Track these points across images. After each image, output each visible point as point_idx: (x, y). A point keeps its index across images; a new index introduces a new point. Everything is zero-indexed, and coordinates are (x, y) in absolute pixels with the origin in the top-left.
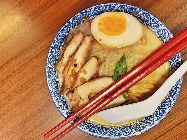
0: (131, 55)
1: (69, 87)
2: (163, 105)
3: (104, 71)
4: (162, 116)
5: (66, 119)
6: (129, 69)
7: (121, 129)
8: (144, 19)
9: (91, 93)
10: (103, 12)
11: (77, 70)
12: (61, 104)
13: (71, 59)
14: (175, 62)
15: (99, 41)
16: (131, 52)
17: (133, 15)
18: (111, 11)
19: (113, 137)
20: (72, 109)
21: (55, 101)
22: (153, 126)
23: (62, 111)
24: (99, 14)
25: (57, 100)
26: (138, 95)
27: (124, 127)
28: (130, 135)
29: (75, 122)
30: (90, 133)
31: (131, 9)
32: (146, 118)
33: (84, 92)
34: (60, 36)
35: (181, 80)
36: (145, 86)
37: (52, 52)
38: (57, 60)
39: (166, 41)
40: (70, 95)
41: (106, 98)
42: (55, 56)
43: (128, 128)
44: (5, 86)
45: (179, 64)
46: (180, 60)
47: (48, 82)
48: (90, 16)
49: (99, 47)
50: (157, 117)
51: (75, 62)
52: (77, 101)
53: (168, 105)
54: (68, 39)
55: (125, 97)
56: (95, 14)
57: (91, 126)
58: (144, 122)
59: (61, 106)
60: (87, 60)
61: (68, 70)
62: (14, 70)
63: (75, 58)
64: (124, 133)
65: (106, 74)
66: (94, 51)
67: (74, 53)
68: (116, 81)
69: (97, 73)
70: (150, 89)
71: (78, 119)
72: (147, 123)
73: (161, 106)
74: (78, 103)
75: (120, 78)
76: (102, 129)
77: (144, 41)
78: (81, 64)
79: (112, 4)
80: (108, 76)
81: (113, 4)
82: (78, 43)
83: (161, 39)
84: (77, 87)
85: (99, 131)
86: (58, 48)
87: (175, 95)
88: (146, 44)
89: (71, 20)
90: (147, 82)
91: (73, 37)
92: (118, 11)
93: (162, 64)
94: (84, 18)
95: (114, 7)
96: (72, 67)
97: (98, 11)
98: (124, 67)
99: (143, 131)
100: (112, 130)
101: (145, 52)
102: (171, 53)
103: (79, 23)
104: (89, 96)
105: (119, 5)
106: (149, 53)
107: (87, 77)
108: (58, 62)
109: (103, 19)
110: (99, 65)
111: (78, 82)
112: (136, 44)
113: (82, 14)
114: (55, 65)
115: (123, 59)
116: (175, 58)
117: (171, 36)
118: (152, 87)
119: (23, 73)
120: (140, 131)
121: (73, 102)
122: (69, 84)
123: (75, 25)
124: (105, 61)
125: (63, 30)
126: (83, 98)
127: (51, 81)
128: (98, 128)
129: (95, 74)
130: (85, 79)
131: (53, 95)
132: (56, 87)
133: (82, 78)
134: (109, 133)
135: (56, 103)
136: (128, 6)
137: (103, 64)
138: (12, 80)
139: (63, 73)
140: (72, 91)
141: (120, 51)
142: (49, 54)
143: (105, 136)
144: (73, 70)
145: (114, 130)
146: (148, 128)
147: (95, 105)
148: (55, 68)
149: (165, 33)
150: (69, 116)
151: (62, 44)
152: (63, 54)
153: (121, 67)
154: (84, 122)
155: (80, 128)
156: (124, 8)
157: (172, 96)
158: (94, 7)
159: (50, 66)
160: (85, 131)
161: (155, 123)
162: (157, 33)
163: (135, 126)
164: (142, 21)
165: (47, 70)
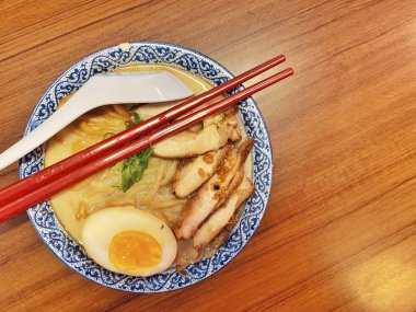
0: (112, 190)
1: (236, 150)
2: (70, 90)
3: (166, 169)
4: (76, 70)
5: (249, 96)
6: (119, 165)
7: (154, 58)
8: (75, 253)
9: (197, 133)
10: (148, 278)
11: (215, 179)
12: (255, 124)
13: (223, 201)
14: (32, 163)
15: (166, 226)
16: (109, 195)
17: (93, 263)
18: (134, 277)
19: (172, 48)
20: (236, 110)
21: (264, 131)
22: (95, 56)
23: (255, 110)
24: (156, 276)
25: (261, 132)
26: (112, 114)
27: (148, 61)
29: (235, 87)
30: (211, 63)
31: (96, 275)
32: (106, 70)
33: (210, 137)
34: (236, 246)
35: (28, 127)
36: (96, 128)
37: (255, 220)
38: (249, 203)
39: (41, 204)
40: (235, 136)
41: (172, 121)
42: (250, 212)
43: (142, 58)
44: (359, 171)
45: (27, 158)
46: (24, 166)
47: (271, 166)
48: (174, 275)
49: (168, 214)
50: (85, 70)
51: (216, 195)
52: (225, 123)
53: (62, 88)
54: (221, 238)
55: (137, 116)
56: (164, 277)
57: (208, 75)
58: (110, 64)
59: (255, 120)
60: (195, 194)
61: (231, 182)
62: (337, 198)
63: (215, 202)
64: (150, 50)
65: (164, 162)
66: (179, 208)
67: (215, 210)
68: (147, 146)
69: (179, 168)
70: (87, 122)
71: (229, 92)
72: (105, 62)
73: (73, 87)
74: (224, 119)
75: (139, 153)
76: (189, 66)
77: (82, 212)
78: (207, 189)
79: (129, 289)
80: (161, 157)
81: (127, 290)
82: (205, 227)
83: (50, 210)
84: (221, 148)
85: (194, 63)
86: (242, 226)
87: (45, 102)
88: (80, 205)
89: (210, 273)
90: (92, 135)
91: (213, 240)
92: (120, 275)
93: (58, 164)
94: (184, 273)
95: (126, 283)
96: (223, 185)
97: (158, 281)
98: (128, 170)
99: (116, 48)
100: (171, 60)
101: (83, 191)
102: (38, 180)
103: (197, 264)
104: (202, 127)
105: (116, 287)
106: (78, 187)
107: (199, 163)
108: (246, 200)
109: (151, 264)
110: (173, 182)
111: (217, 156)
112: (99, 209)
114: (253, 195)
115: (128, 184)
116: (32, 170)
117: (31, 212)
118: (84, 125)
119: (322, 189)
120: (120, 50)
121: (232, 122)
122: (235, 158)
123: (205, 263)
124: (160, 187)
125: (227, 257)
126: (214, 128)
127: (266, 167)
128: (196, 68)
129: (184, 165)
130: (204, 159)
131: (266, 142)
132: (258, 155)
133: (209, 163)
134: (178, 55)
135: (262, 125)
136: (99, 281)
137: (165, 181)
138: (344, 179)
139: (241, 179)
140: (230, 142)
141: (130, 201)
142: (260, 217)
143: (185, 51)
144: (223, 180)
145: (168, 59)
146: (105, 52)
147: (194, 111)
148: (255, 189)
149: (41, 219)
150: (244, 99)
151: (234, 230)
152: (236, 212)
153: (133, 170)
154: (219, 83)
155: (228, 75)
156: (109, 279)
157: (52, 102)
158: (164, 290)
159: (262, 194)
160: (219, 67)
161: (91, 58)
162: (57, 222)
163: (127, 60)
164: (79, 250)
165: (268, 188)
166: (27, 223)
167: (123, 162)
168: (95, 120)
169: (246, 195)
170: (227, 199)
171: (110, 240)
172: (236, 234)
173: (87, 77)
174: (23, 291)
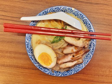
0: (49, 41)
1: (84, 50)
3: (64, 44)
4: (58, 8)
5: (95, 39)
6: (54, 36)
7: (78, 16)
9: (77, 40)
10: (44, 68)
11: (74, 54)
14: (34, 23)
15: (56, 58)
16: (47, 42)
17: (34, 56)
18: (41, 65)
19: (84, 16)
20: (90, 40)
21: (94, 50)
22: (65, 7)
23: (95, 43)
24: (46, 68)
26: (60, 23)
27: (76, 16)
28: (77, 11)
29: (93, 35)
30: (91, 25)
31: (32, 59)
32: (65, 12)
34: (70, 73)
35: (39, 14)
36: (54, 24)
37: (78, 70)
38: (79, 65)
39: (30, 34)
40: (86, 46)
41: (73, 33)
42: (78, 67)
43: (75, 14)
44: (107, 73)
45: (34, 21)
46: (32, 23)
47: (90, 59)
48: (51, 71)
49: (58, 55)
50: (60, 9)
52: (85, 42)
53: (52, 10)
54: (67, 69)
55: (66, 27)
56: (48, 70)
57: (88, 28)
58: (67, 11)
59: (93, 46)
60: (67, 55)
61: (78, 57)
62: (97, 76)
63: (71, 59)
64: (78, 13)
67: (69, 62)
68: (64, 36)
69: (67, 46)
71: (91, 35)
72: (66, 10)
73: (55, 11)
74: (86, 41)
75: (61, 36)
77: (39, 42)
78: (71, 55)
79: (38, 67)
80: (65, 41)
83: (31, 37)
84: (81, 47)
86: (74, 69)
87: (46, 11)
88: (39, 40)
89: (59, 76)
91: (65, 68)
92: (38, 63)
95: (38, 65)
97: (46, 70)
98: (55, 39)
99: (71, 8)
102: (33, 28)
103: (57, 72)
104: (79, 40)
105: (35, 65)
106: (41, 35)
107: (73, 48)
109: (47, 65)
110: (64, 48)
112: (43, 44)
113: (53, 74)
114: (81, 63)
115: (53, 42)
116: (33, 25)
117: (27, 35)
118: (52, 22)
119: (95, 72)
120: (71, 9)
122: (82, 52)
123: (59, 72)
125: (66, 74)
126: (82, 41)
128: (86, 24)
131: (93, 53)
133: (75, 49)
134: (84, 19)
135: (94, 48)
136: (32, 61)
137: (62, 47)
138: (102, 73)
140: (84, 47)
141: (51, 47)
142: (80, 70)
143: (86, 19)
144: (76, 56)
145: (81, 18)
146: (68, 8)
147: (80, 34)
148: (82, 63)
149: (28, 38)
153: (57, 40)
154: (90, 31)
155: (93, 31)
156: (35, 62)
157: (48, 11)
158: (46, 73)
159: (84, 65)
160: (92, 27)
161: (63, 7)
162: (31, 41)
163: (71, 12)
164: (32, 51)
165: (86, 64)
166: (25, 37)
167: (56, 36)
168: (55, 22)
169: (79, 62)
170: (74, 61)
171: (41, 53)
172: (71, 70)
173: (59, 11)
174: (11, 52)
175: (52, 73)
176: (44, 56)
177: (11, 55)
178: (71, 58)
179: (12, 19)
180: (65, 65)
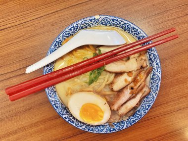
0: (84, 84)
1: (144, 72)
3: (110, 77)
4: (73, 26)
7: (110, 24)
8: (64, 111)
9: (126, 61)
10: (96, 126)
13: (134, 95)
14: (49, 67)
15: (107, 103)
16: (82, 86)
17: (72, 116)
18: (89, 125)
19: (119, 20)
20: (146, 52)
21: (159, 64)
23: (156, 53)
24: (99, 126)
25: (157, 64)
26: (87, 48)
27: (106, 25)
28: (104, 17)
30: (137, 28)
31: (73, 122)
32: (86, 28)
33: (132, 65)
34: (138, 117)
35: (49, 51)
36: (80, 55)
37: (149, 106)
38: (146, 98)
39: (51, 87)
40: (145, 65)
41: (115, 55)
42: (147, 102)
43: (104, 23)
46: (46, 68)
47: (160, 81)
48: (108, 126)
49: (107, 97)
50: (77, 26)
52: (140, 58)
53: (66, 34)
54: (132, 112)
56: (103, 126)
57: (134, 34)
60: (121, 90)
61: (139, 86)
62: (184, 99)
63: (130, 95)
64: (109, 20)
67: (130, 99)
69: (115, 77)
71: (144, 43)
72: (87, 24)
73: (71, 34)
74: (139, 56)
75: (98, 68)
76: (126, 29)
77: (69, 92)
78: (127, 89)
79: (87, 130)
80: (108, 71)
83: (55, 90)
84: (137, 70)
85: (128, 28)
86: (142, 108)
87: (58, 40)
88: (69, 89)
89: (124, 128)
90: (77, 57)
91: (128, 113)
92: (83, 123)
93: (62, 69)
94: (113, 126)
95: (86, 127)
96: (135, 88)
97: (100, 128)
98: (92, 76)
100: (117, 25)
101: (70, 83)
102: (52, 76)
103: (119, 123)
104: (129, 59)
105: (81, 128)
106: (68, 80)
107: (125, 76)
108: (145, 96)
109: (98, 120)
110: (112, 83)
111: (134, 74)
112: (77, 92)
113: (114, 130)
114: (149, 94)
115: (91, 82)
116: (49, 71)
117: (47, 90)
118: (74, 53)
119: (178, 94)
120: (95, 19)
121: (144, 58)
122: (143, 75)
123: (122, 122)
124: (106, 85)
125: (134, 121)
126: (135, 59)
127: (157, 81)
128: (129, 30)
129: (118, 76)
130: (128, 74)
131: (159, 69)
132: (154, 75)
133: (130, 76)
134: (122, 23)
135: (158, 61)
136: (74, 125)
137: (108, 83)
139: (144, 86)
140: (142, 67)
141: (91, 89)
142: (152, 105)
143: (125, 22)
144: (135, 86)
146: (88, 19)
147: (127, 51)
148: (151, 91)
149: (51, 93)
150: (151, 47)
151: (138, 109)
152: (140, 101)
153: (94, 76)
154: (139, 38)
155: (145, 35)
156: (78, 124)
157: (60, 40)
158: (103, 132)
159: (154, 94)
160: (140, 31)
161: (81, 21)
162: (57, 95)
163: (97, 24)
164: (66, 109)
165: (157, 92)
167: (90, 72)
168: (79, 51)
169: (146, 93)
170: (136, 95)
171: (81, 107)
172: (139, 111)
173: (77, 30)
175: (111, 128)
176: (88, 109)
177: (39, 127)
178: (130, 93)
179: (14, 74)
180: (126, 108)
